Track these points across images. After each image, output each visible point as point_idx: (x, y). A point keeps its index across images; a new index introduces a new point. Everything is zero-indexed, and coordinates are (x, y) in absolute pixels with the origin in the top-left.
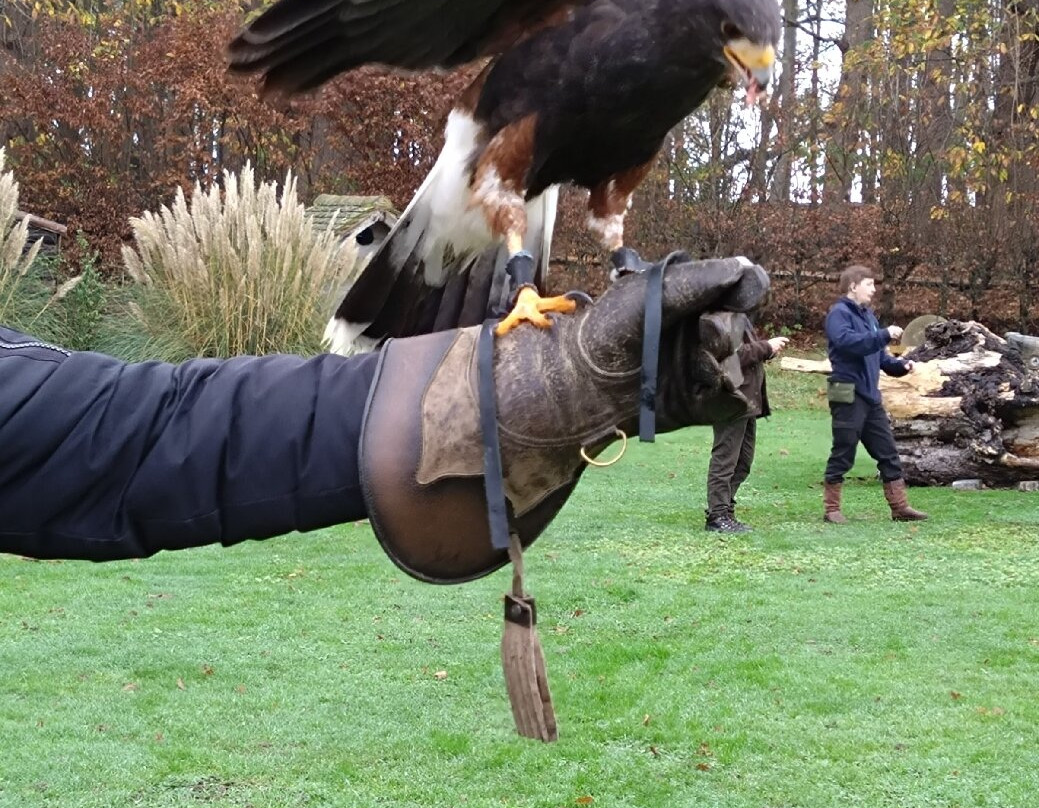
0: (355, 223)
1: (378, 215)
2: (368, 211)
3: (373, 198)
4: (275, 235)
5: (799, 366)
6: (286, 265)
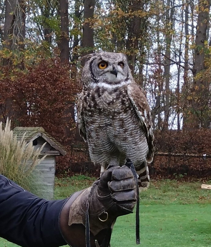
0: (31, 137)
1: (40, 134)
2: (36, 133)
3: (37, 128)
4: (3, 142)
5: (208, 188)
6: (8, 153)
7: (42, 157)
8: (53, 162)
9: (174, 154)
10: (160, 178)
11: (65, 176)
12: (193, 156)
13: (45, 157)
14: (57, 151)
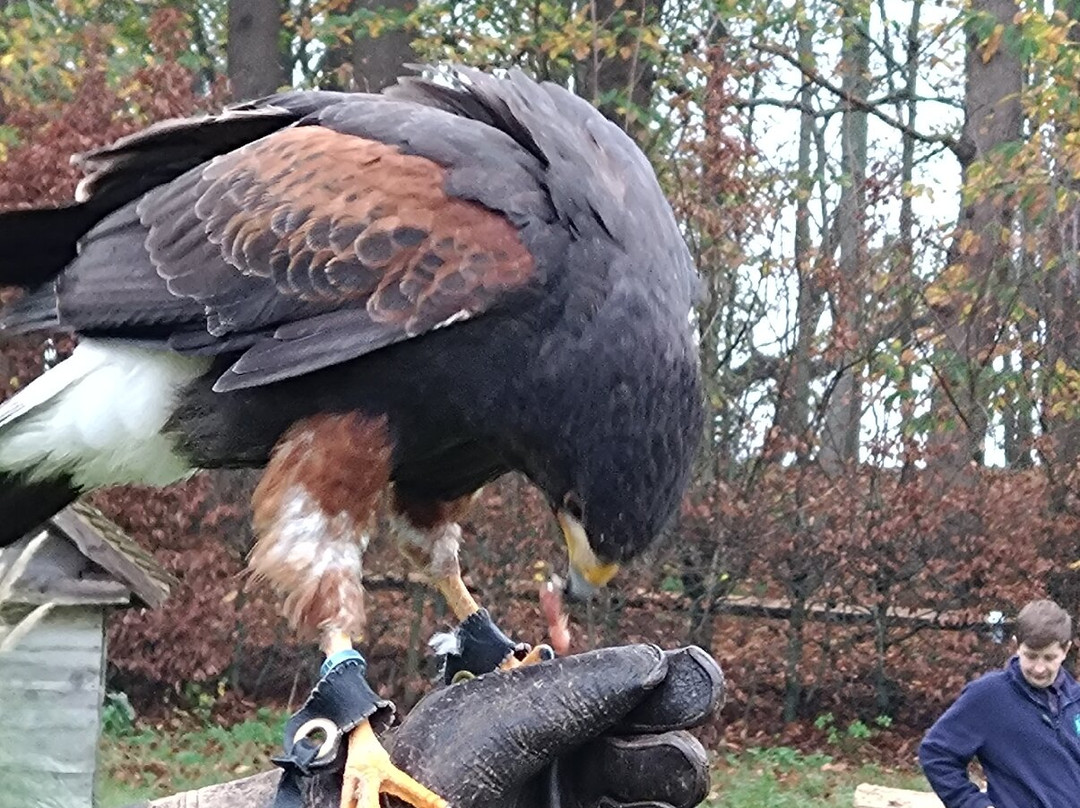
7: (23, 615)
8: (92, 645)
9: (822, 609)
10: (739, 742)
11: (202, 723)
12: (925, 624)
13: (39, 612)
14: (113, 583)
